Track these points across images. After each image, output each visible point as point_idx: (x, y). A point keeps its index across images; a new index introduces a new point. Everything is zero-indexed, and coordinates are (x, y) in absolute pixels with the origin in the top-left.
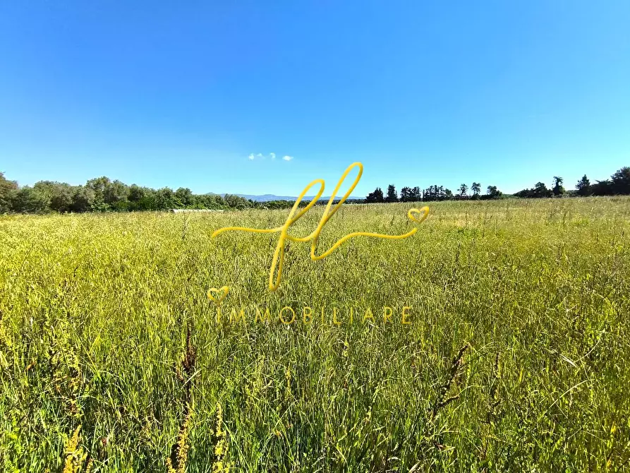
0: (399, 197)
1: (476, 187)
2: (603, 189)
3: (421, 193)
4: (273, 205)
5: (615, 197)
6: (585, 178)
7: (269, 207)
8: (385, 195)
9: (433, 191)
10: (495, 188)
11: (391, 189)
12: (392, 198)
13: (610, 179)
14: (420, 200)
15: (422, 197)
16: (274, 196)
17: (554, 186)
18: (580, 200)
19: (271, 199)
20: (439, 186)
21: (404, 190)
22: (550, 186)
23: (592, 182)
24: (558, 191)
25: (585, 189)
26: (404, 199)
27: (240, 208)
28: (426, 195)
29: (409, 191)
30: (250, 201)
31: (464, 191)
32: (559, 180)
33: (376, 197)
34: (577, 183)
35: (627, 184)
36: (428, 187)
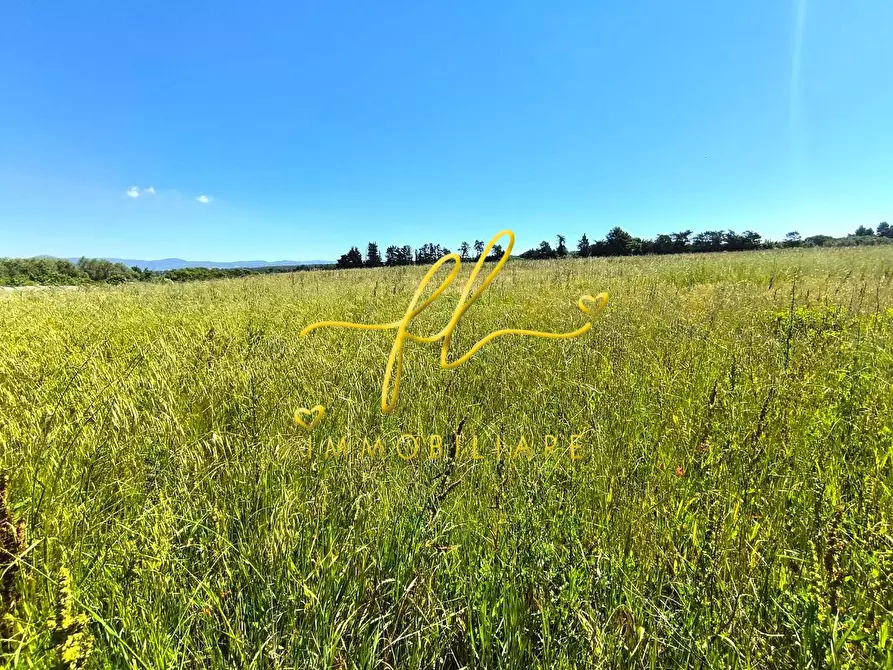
0: (384, 259)
1: (479, 246)
2: (600, 250)
3: (413, 254)
4: (180, 276)
5: (610, 258)
6: (584, 238)
7: (174, 279)
8: (364, 258)
9: (428, 251)
10: (500, 247)
11: (373, 248)
12: (374, 261)
13: (606, 240)
14: (412, 263)
15: (414, 259)
16: (184, 262)
17: (558, 246)
18: (581, 260)
19: (178, 267)
20: (435, 244)
21: (390, 250)
22: (554, 246)
23: (591, 243)
24: (561, 251)
25: (586, 251)
26: (390, 263)
27: (116, 280)
28: (419, 257)
29: (397, 251)
30: (135, 269)
31: (465, 251)
32: (562, 239)
33: (351, 261)
34: (578, 243)
35: (618, 245)
36: (422, 246)
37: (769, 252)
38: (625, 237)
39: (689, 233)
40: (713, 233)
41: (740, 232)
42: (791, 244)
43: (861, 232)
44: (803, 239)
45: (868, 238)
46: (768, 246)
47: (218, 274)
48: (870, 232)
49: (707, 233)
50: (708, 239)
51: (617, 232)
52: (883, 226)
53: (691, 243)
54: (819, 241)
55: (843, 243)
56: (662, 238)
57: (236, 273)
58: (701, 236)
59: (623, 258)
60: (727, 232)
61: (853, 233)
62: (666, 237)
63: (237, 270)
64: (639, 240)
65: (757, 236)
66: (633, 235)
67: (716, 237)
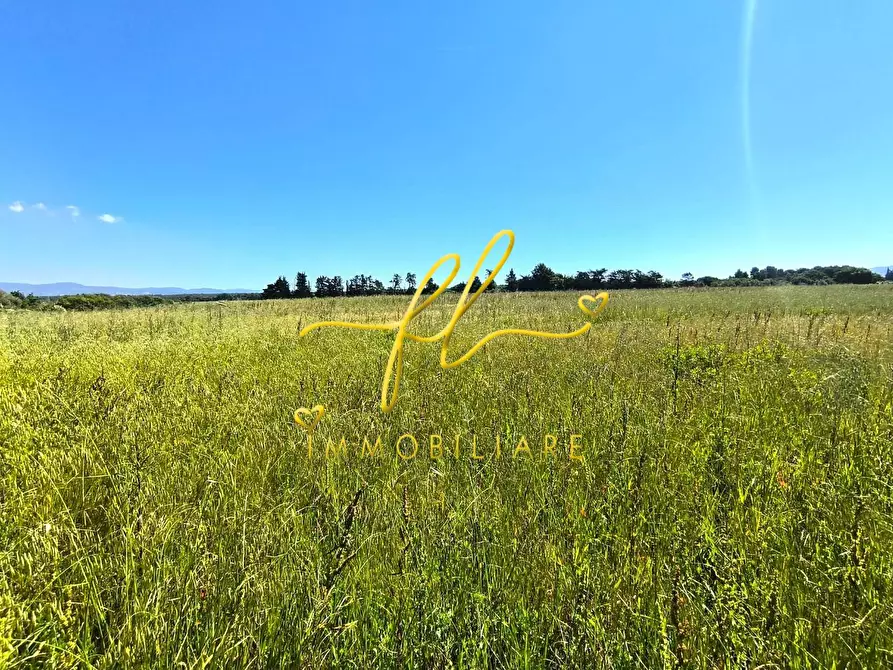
0: (314, 289)
1: (411, 278)
2: (526, 285)
3: (344, 285)
4: (75, 304)
6: (512, 272)
7: (66, 307)
8: (293, 287)
9: (360, 283)
11: (302, 278)
12: (303, 291)
14: (343, 294)
15: (345, 290)
16: (81, 286)
18: (508, 295)
19: (72, 293)
20: (366, 276)
21: (320, 280)
23: (518, 277)
25: (513, 285)
26: (319, 294)
28: (350, 288)
29: (327, 281)
30: (16, 294)
31: (397, 283)
33: (278, 290)
34: (506, 278)
35: (543, 280)
36: (353, 277)
37: (668, 290)
38: (549, 272)
39: (604, 271)
40: (624, 272)
41: (645, 272)
42: (685, 284)
43: (739, 274)
44: (695, 279)
45: (745, 280)
46: (669, 285)
47: (124, 302)
48: (745, 275)
49: (619, 272)
50: (619, 277)
51: (541, 268)
52: (755, 270)
53: (606, 280)
54: (707, 282)
55: (726, 283)
56: (581, 274)
57: (145, 301)
58: (614, 274)
59: (547, 293)
60: (635, 271)
61: (733, 275)
62: (585, 274)
63: (146, 297)
64: (561, 276)
65: (660, 276)
66: (556, 271)
67: (626, 274)
